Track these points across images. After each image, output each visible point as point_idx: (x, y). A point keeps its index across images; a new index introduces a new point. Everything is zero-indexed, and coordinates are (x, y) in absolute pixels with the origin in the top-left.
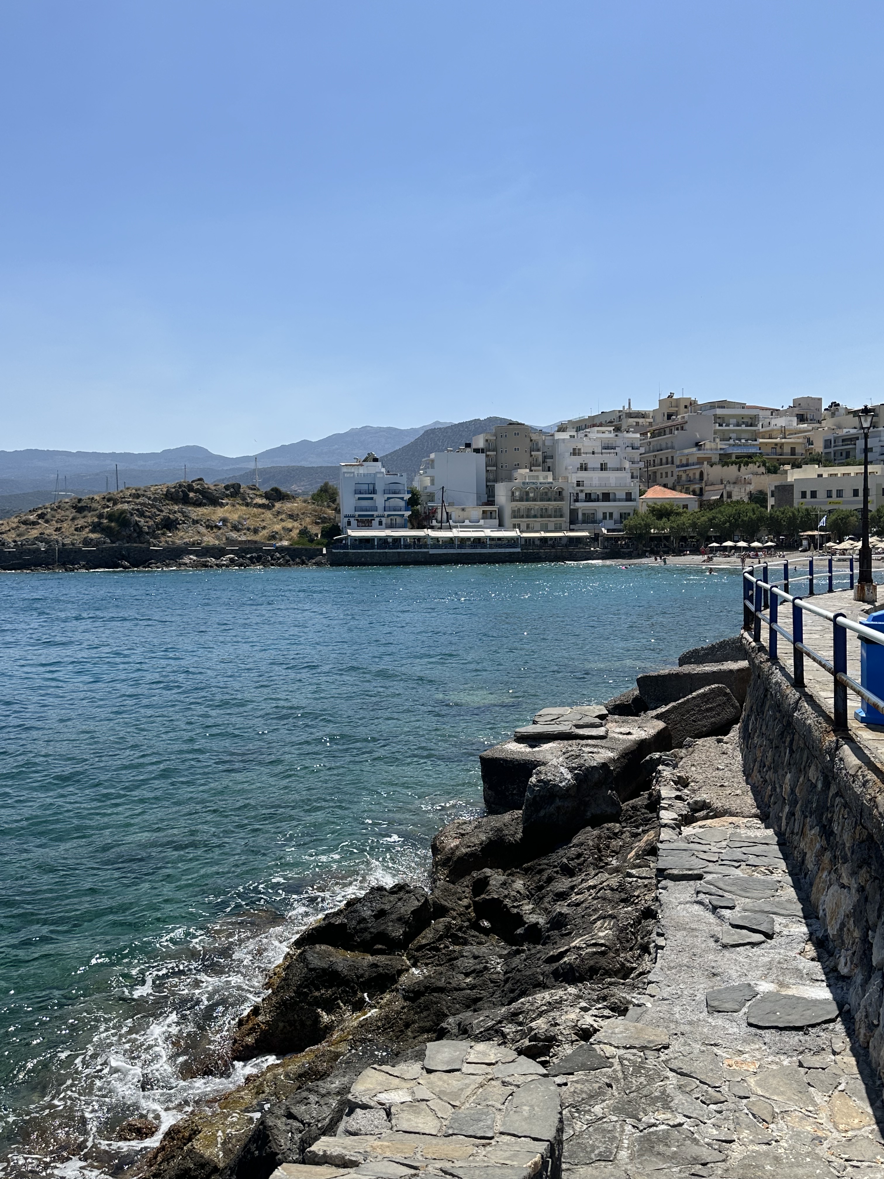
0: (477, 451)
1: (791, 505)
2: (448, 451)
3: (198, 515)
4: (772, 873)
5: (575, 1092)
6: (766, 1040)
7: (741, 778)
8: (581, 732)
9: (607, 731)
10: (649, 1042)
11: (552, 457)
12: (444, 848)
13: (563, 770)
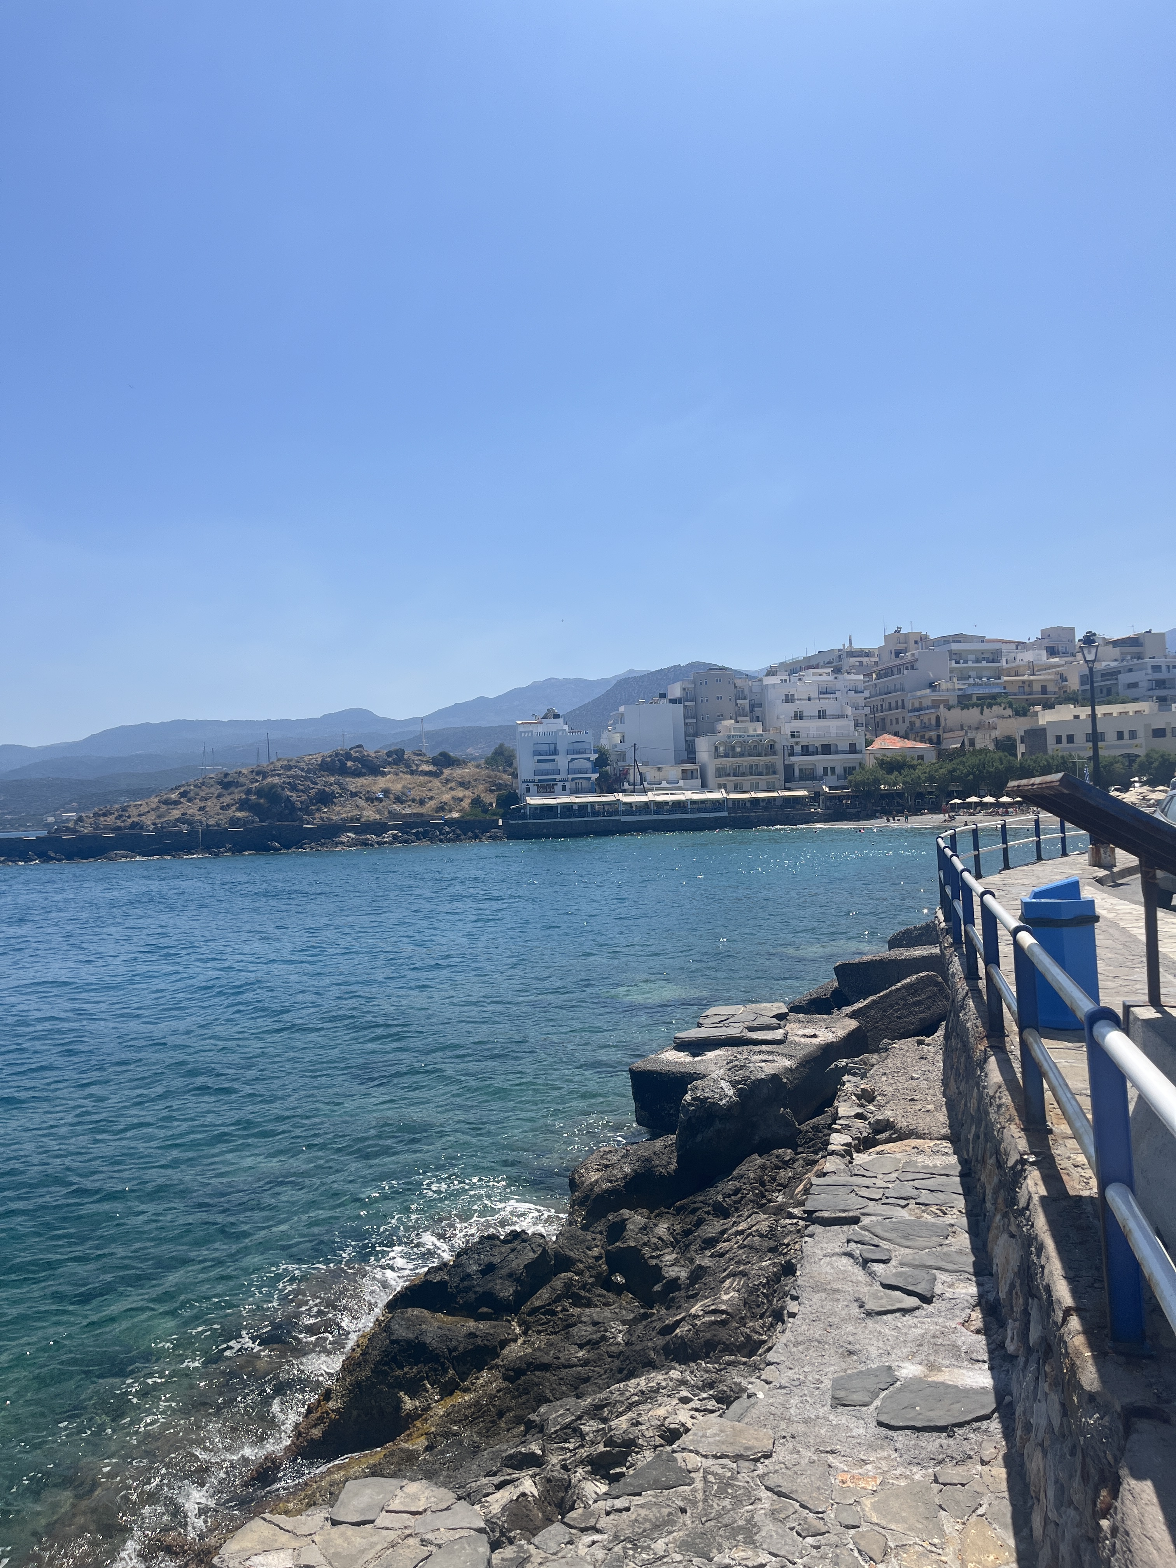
0: (673, 701)
1: (1045, 751)
2: (640, 703)
3: (356, 787)
4: (945, 1214)
5: (636, 1520)
6: (898, 1445)
7: (938, 1088)
8: (754, 1035)
9: (786, 1034)
10: (747, 1449)
11: (760, 706)
12: (583, 1183)
13: (724, 1084)
